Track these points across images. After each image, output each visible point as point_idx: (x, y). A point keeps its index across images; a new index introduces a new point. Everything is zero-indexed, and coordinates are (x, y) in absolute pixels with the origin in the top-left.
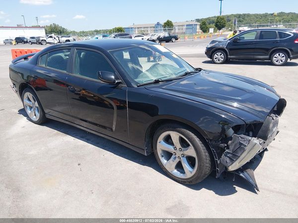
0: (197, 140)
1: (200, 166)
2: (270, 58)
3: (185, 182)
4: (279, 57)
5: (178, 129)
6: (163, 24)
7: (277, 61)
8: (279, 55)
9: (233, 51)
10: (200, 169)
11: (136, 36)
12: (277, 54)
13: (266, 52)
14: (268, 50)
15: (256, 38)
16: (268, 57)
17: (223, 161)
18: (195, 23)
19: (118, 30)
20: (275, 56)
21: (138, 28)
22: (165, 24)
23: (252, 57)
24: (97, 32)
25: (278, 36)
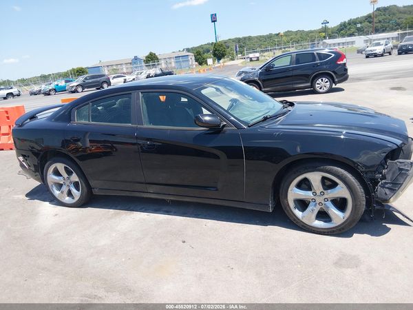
0: (349, 176)
1: (356, 205)
2: (312, 86)
3: (334, 231)
4: (322, 83)
5: (322, 167)
6: (145, 59)
7: (321, 88)
8: (322, 80)
9: (267, 82)
10: (355, 210)
11: (114, 77)
12: (320, 80)
13: (306, 79)
14: (307, 76)
15: (291, 63)
16: (309, 84)
17: (381, 194)
18: (185, 53)
19: (77, 71)
20: (318, 82)
21: (108, 66)
22: (147, 57)
23: (291, 86)
24: (45, 78)
25: (317, 57)
